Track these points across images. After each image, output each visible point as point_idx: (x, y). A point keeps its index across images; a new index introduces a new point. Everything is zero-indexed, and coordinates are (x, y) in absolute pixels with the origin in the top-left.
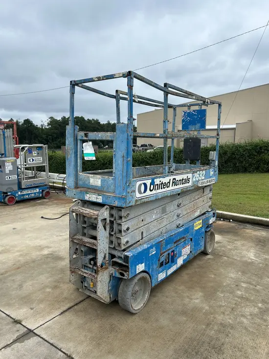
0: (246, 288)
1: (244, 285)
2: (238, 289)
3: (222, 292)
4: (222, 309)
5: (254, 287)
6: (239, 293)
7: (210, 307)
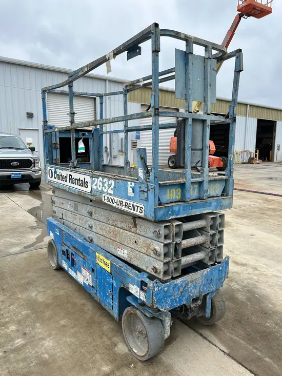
0: (13, 340)
1: (19, 342)
2: (18, 331)
3: (27, 316)
4: (8, 303)
5: (5, 349)
6: (13, 328)
7: (18, 299)
